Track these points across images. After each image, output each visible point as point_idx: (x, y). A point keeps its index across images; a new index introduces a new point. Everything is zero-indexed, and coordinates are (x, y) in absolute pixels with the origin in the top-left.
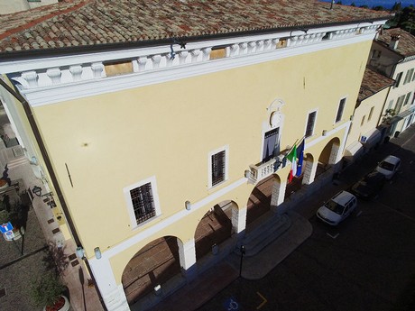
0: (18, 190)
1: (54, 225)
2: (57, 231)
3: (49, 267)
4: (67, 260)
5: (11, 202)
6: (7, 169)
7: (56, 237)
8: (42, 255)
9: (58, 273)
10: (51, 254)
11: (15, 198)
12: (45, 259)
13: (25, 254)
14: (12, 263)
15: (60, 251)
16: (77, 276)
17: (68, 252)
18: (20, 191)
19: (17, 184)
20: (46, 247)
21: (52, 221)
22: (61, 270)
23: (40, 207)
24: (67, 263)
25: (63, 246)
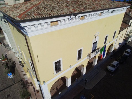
0: (11, 61)
1: (24, 73)
2: (25, 75)
3: (24, 87)
4: (29, 84)
5: (9, 65)
6: (6, 55)
7: (25, 77)
8: (21, 83)
9: (27, 88)
10: (24, 82)
11: (10, 64)
12: (22, 84)
13: (15, 83)
14: (11, 85)
15: (27, 81)
16: (33, 89)
17: (29, 82)
18: (11, 62)
19: (10, 60)
20: (22, 80)
21: (23, 72)
22: (27, 87)
23: (18, 67)
24: (29, 85)
25: (27, 80)
